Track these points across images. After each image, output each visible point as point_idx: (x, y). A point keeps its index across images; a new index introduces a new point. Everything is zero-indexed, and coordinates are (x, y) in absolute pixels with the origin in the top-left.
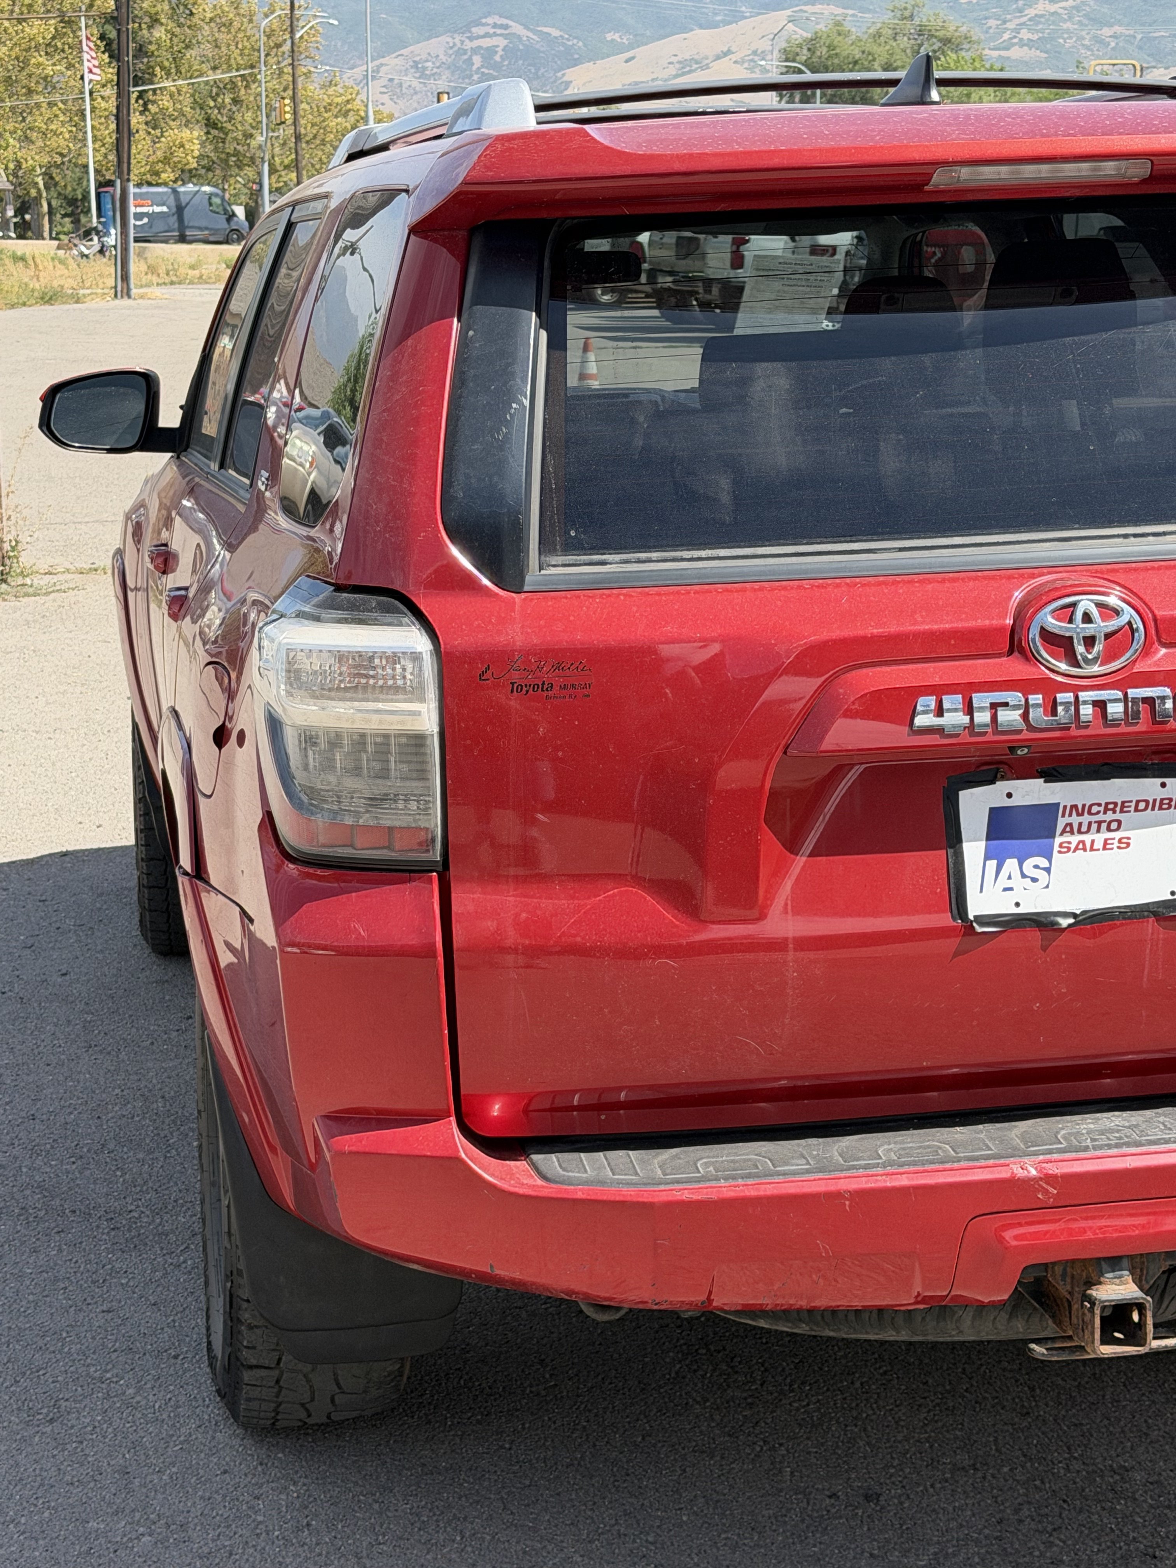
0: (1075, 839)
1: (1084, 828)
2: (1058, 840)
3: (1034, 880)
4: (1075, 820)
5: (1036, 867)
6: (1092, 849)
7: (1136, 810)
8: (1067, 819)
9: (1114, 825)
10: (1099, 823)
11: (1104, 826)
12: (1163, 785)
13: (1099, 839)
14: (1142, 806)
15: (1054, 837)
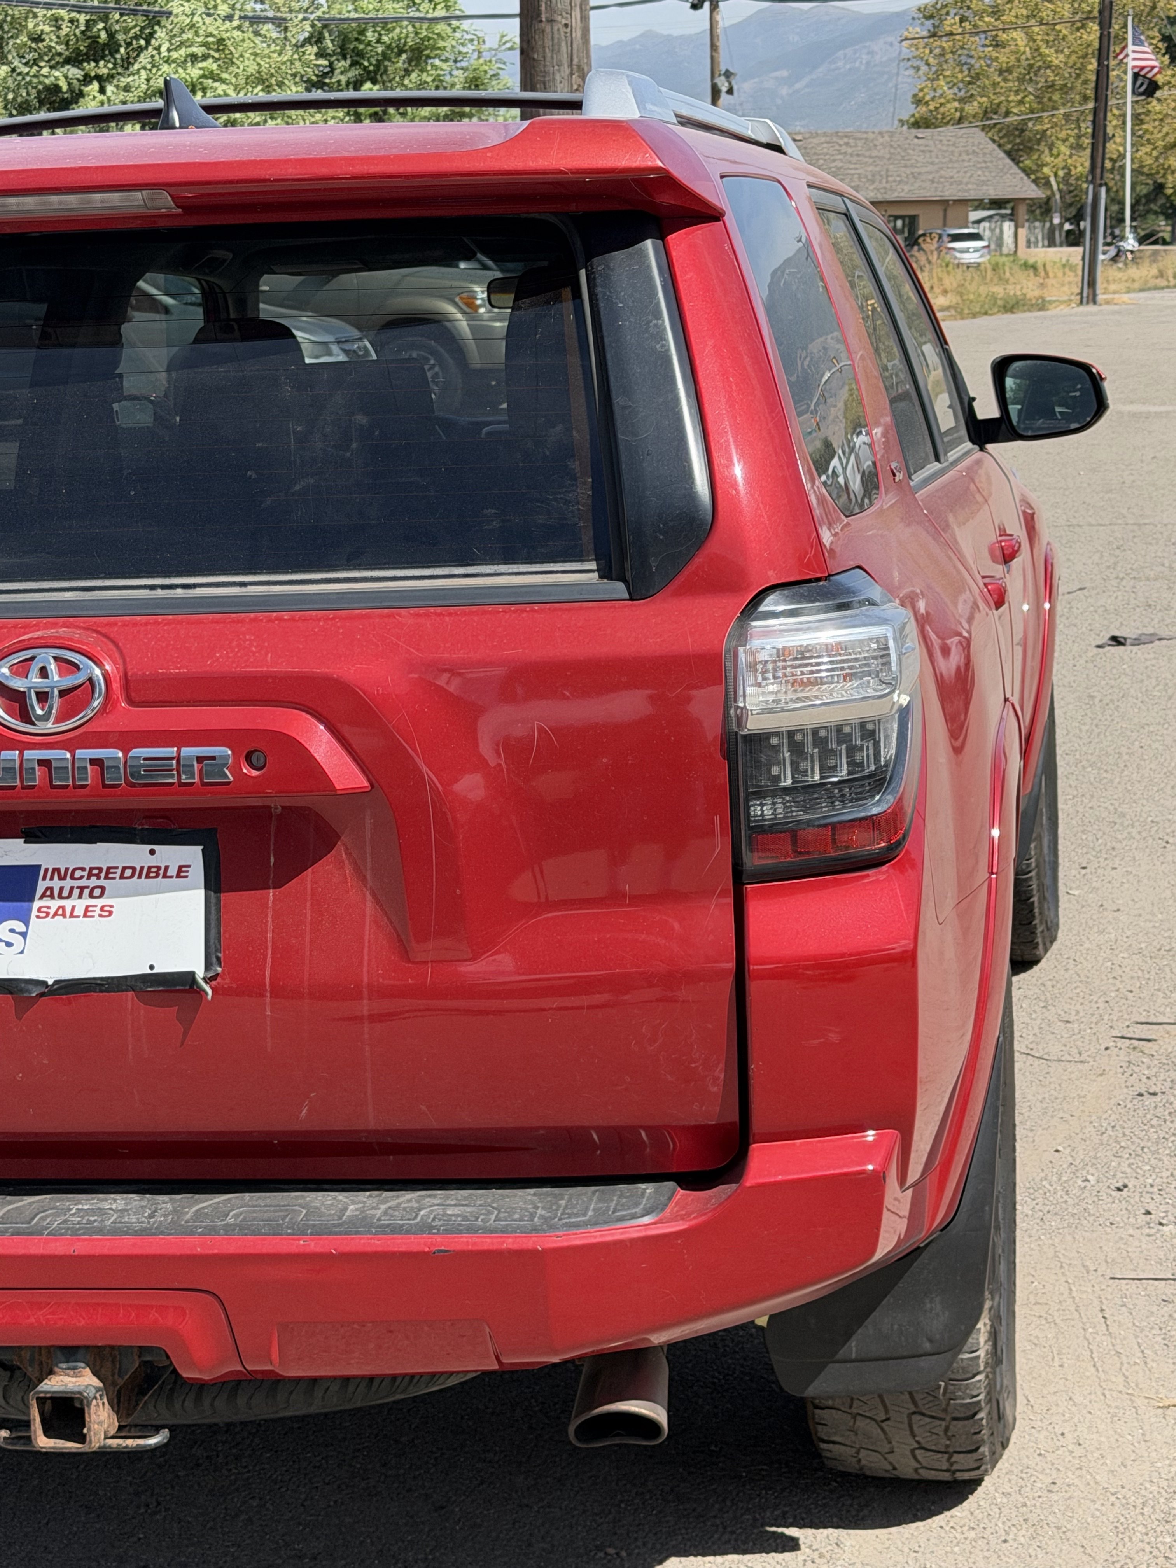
0: (55, 904)
1: (65, 893)
2: (37, 904)
3: (9, 945)
4: (56, 884)
5: (12, 931)
6: (72, 916)
7: (122, 877)
8: (48, 883)
9: (97, 892)
10: (82, 889)
11: (86, 892)
12: (152, 852)
13: (80, 905)
14: (128, 873)
15: (31, 899)
